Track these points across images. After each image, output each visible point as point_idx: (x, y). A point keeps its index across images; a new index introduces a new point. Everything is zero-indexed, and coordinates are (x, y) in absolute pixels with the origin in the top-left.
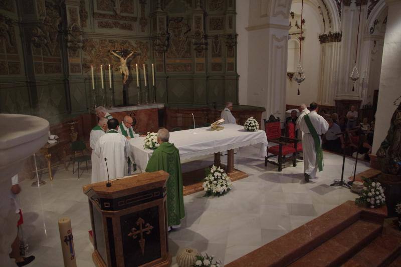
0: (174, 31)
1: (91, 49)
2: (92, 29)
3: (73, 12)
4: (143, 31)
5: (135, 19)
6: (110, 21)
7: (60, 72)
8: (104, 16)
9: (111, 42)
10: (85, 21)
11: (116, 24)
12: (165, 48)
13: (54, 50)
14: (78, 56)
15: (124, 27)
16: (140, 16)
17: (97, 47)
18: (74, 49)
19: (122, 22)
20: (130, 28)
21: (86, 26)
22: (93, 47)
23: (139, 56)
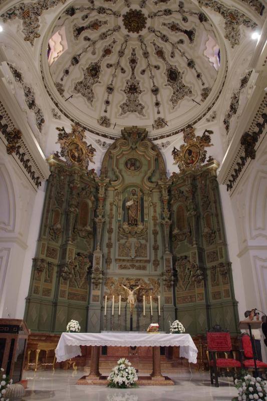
0: (180, 268)
1: (111, 285)
2: (114, 270)
3: (98, 259)
4: (156, 270)
5: (148, 261)
6: (128, 264)
7: (85, 301)
8: (124, 260)
9: (127, 279)
10: (109, 265)
11: (133, 266)
12: (172, 283)
13: (81, 284)
14: (99, 290)
15: (139, 268)
16: (153, 258)
17: (116, 283)
18: (97, 285)
19: (137, 264)
20: (144, 268)
21: (109, 269)
22: (113, 283)
23: (151, 291)
